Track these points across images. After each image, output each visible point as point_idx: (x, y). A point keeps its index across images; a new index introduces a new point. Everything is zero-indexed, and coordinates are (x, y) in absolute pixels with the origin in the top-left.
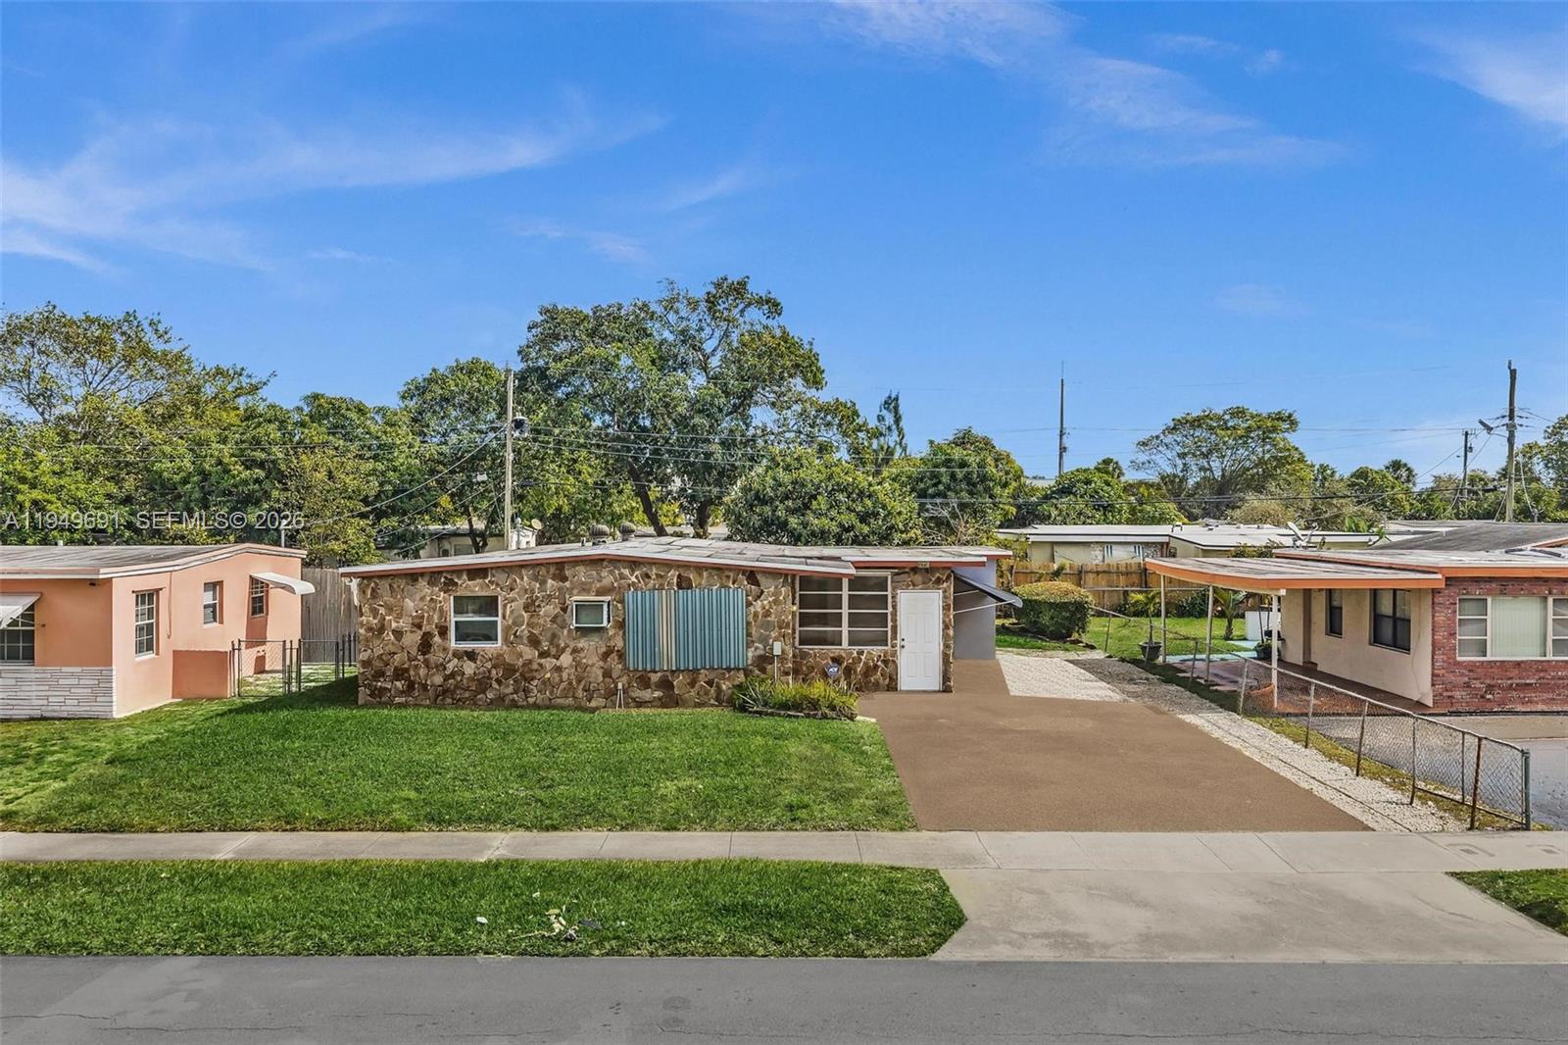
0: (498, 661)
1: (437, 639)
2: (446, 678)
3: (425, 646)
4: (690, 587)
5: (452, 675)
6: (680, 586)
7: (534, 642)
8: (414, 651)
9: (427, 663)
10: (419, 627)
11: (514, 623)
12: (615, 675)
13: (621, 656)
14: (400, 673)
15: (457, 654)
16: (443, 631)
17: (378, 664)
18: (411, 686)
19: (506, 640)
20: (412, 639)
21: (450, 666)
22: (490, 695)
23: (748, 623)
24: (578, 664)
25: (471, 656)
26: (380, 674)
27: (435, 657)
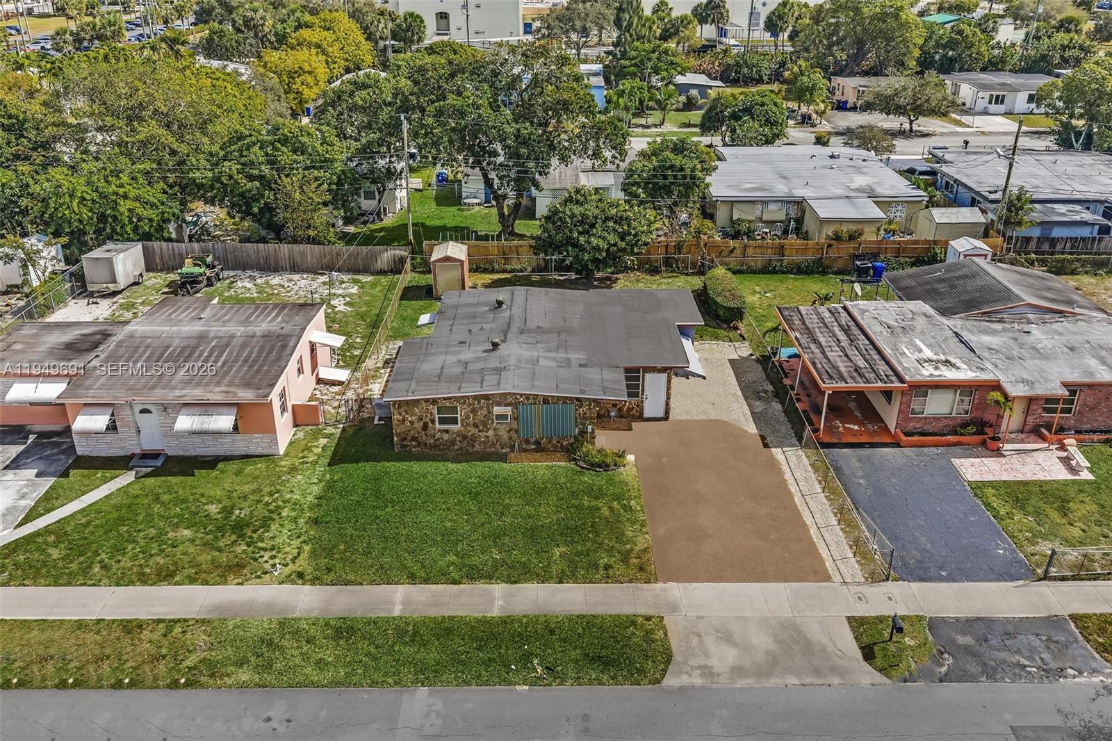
0: (459, 434)
1: (430, 425)
2: (435, 441)
3: (425, 427)
4: (549, 403)
5: (438, 439)
6: (544, 403)
7: (476, 426)
8: (420, 430)
9: (426, 434)
10: (422, 420)
11: (466, 418)
12: (514, 439)
13: (517, 431)
14: (414, 439)
15: (439, 431)
16: (433, 421)
17: (404, 435)
18: (419, 444)
19: (462, 425)
20: (418, 425)
21: (437, 436)
22: (456, 447)
23: (576, 418)
24: (496, 435)
25: (447, 431)
26: (405, 439)
27: (431, 432)
